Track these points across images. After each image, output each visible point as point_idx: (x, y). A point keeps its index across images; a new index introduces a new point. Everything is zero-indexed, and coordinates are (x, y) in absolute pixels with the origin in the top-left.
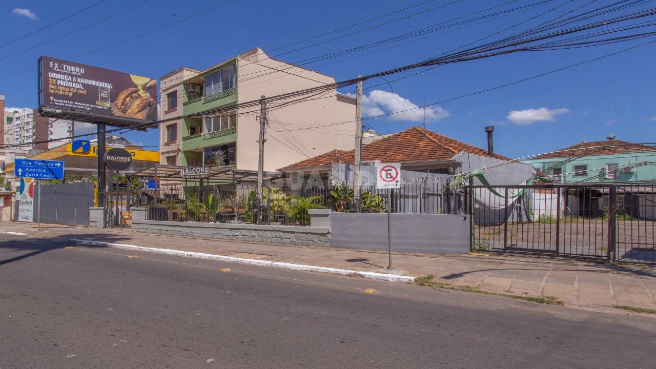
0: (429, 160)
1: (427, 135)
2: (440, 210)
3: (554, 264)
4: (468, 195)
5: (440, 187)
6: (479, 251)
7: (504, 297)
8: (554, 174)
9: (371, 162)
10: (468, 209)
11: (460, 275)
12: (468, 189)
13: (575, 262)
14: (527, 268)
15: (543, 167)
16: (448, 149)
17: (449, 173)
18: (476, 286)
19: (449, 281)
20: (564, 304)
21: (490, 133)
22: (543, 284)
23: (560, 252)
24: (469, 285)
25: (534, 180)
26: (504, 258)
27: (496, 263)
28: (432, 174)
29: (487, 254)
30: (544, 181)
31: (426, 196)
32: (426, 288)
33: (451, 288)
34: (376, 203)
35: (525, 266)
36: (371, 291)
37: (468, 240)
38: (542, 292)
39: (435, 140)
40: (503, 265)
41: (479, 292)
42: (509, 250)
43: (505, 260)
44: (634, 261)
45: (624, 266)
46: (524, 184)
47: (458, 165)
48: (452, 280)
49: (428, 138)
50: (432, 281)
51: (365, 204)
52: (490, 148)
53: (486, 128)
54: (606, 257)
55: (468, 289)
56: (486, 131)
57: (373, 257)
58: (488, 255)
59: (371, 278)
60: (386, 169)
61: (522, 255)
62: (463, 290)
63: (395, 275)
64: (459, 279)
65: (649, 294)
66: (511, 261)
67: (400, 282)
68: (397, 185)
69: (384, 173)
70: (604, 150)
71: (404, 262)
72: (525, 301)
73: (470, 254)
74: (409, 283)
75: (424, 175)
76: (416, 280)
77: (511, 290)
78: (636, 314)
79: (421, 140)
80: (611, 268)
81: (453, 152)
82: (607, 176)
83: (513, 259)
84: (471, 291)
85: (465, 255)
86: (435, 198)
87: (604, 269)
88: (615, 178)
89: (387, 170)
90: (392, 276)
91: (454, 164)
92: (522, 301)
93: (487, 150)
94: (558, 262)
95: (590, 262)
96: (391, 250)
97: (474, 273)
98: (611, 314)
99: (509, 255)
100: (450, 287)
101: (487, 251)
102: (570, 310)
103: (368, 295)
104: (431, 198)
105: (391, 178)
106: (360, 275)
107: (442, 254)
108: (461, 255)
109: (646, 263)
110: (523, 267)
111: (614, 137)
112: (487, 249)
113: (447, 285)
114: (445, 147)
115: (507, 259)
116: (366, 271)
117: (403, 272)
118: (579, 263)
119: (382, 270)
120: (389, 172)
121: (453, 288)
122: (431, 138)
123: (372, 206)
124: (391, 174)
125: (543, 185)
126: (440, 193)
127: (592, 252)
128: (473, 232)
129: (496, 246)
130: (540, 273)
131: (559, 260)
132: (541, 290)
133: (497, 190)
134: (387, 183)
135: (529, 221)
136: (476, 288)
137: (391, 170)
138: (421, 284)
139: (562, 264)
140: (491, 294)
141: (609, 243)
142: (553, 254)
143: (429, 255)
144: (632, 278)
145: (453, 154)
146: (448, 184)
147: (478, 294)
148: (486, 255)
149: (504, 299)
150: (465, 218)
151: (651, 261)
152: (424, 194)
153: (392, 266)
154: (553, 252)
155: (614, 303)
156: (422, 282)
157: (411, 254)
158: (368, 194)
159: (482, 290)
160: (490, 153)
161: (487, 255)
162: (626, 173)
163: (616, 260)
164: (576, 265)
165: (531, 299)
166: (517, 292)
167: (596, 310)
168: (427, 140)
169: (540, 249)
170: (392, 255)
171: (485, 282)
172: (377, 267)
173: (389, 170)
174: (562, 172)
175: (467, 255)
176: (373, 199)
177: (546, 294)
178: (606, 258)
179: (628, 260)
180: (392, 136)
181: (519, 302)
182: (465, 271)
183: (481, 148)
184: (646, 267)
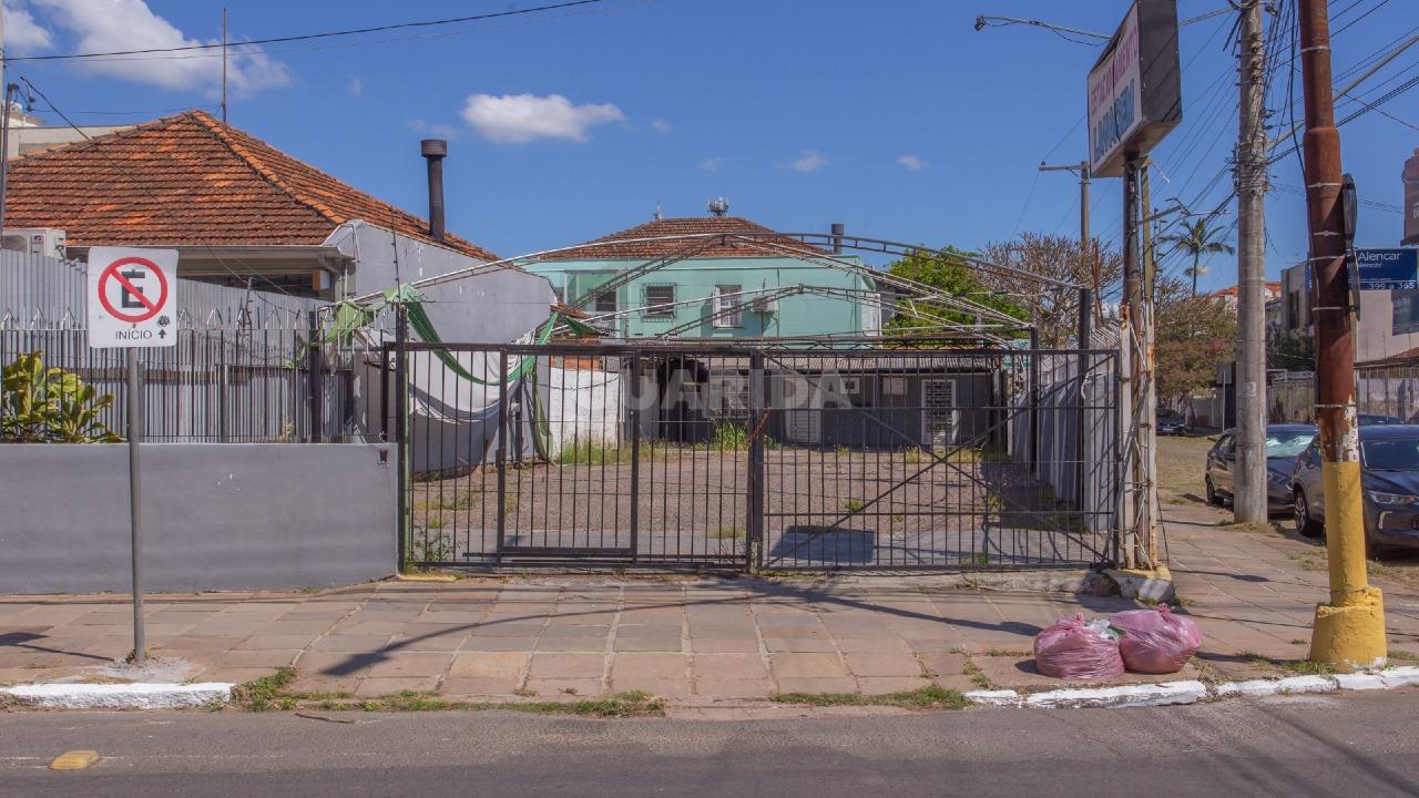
0: (249, 243)
1: (236, 148)
2: (288, 426)
3: (627, 589)
4: (392, 377)
5: (289, 345)
6: (425, 566)
7: (516, 714)
8: (598, 309)
9: (27, 234)
10: (392, 423)
11: (377, 657)
12: (392, 355)
13: (676, 580)
14: (562, 609)
15: (572, 286)
16: (310, 207)
17: (316, 295)
18: (430, 687)
19: (346, 683)
20: (667, 711)
21: (437, 162)
22: (609, 656)
23: (639, 552)
24: (411, 686)
25: (555, 326)
26: (497, 584)
27: (478, 601)
28: (261, 293)
29: (449, 574)
30: (581, 331)
31: (240, 374)
32: (275, 719)
33: (356, 707)
34: (65, 406)
35: (558, 602)
36: (79, 760)
37: (393, 534)
38: (610, 683)
39: (267, 172)
40: (498, 607)
41: (441, 707)
42: (510, 556)
43: (500, 590)
44: (802, 563)
45: (779, 579)
46: (527, 339)
47: (343, 265)
48: (360, 674)
49: (243, 159)
50: (293, 688)
51: (20, 409)
52: (436, 212)
53: (425, 144)
54: (743, 557)
55: (408, 703)
56: (424, 155)
57: (60, 621)
58: (452, 578)
59: (65, 708)
60: (121, 269)
61: (545, 570)
62: (394, 707)
63: (159, 681)
64: (378, 669)
65: (839, 652)
66: (521, 592)
67: (184, 706)
68: (162, 334)
69: (114, 288)
70: (723, 244)
71: (184, 631)
72: (568, 717)
73: (398, 580)
74: (214, 707)
75: (234, 296)
76: (236, 695)
77: (531, 686)
78: (819, 711)
79: (213, 163)
80: (755, 589)
81: (328, 220)
82: (718, 323)
83: (522, 584)
84: (418, 707)
85: (382, 585)
86: (274, 382)
87: (740, 594)
88: (737, 327)
89: (127, 276)
90: (149, 690)
91: (332, 260)
92: (563, 716)
93: (425, 218)
94: (635, 583)
95: (708, 576)
96: (140, 591)
97: (421, 644)
98: (773, 721)
99: (513, 574)
100: (351, 702)
101: (447, 565)
102: (683, 725)
103: (70, 779)
104: (257, 382)
105: (140, 305)
106: (20, 701)
107: (310, 586)
108: (370, 585)
109: (823, 569)
110: (552, 606)
111: (726, 206)
112: (449, 558)
113: (343, 696)
114: (299, 198)
115: (506, 586)
116: (44, 680)
117: (186, 667)
118: (685, 583)
119: (107, 670)
120: (135, 282)
121: (362, 706)
122: (252, 160)
123: (49, 416)
124: (141, 290)
125: (577, 345)
126: (288, 363)
127: (713, 548)
128: (407, 505)
129: (475, 547)
130: (597, 622)
131: (638, 577)
132: (605, 676)
133: (463, 358)
134: (126, 326)
135: (544, 459)
136: (431, 694)
137: (142, 275)
138: (258, 707)
139: (646, 588)
140: (478, 707)
141: (748, 515)
142: (624, 561)
143: (265, 593)
144: (798, 611)
145: (329, 225)
146: (313, 334)
147: (441, 714)
148: (446, 578)
149: (517, 720)
150: (384, 455)
151: (830, 560)
152: (236, 370)
153: (146, 648)
154: (623, 553)
155: (772, 687)
156: (259, 698)
157: (204, 596)
158: (30, 366)
159: (449, 698)
160: (434, 231)
161: (449, 578)
162: (756, 313)
163: (764, 564)
164: (678, 588)
165: (583, 709)
166: (549, 692)
167: (737, 715)
168: (237, 168)
169: (592, 545)
170: (145, 607)
171: (455, 669)
172: (87, 659)
173: (134, 275)
174: (618, 307)
175: (391, 584)
176: (53, 387)
177: (619, 688)
178: (744, 562)
179: (789, 561)
180: (108, 136)
181: (558, 722)
182: (394, 639)
183: (409, 212)
184: (822, 578)
